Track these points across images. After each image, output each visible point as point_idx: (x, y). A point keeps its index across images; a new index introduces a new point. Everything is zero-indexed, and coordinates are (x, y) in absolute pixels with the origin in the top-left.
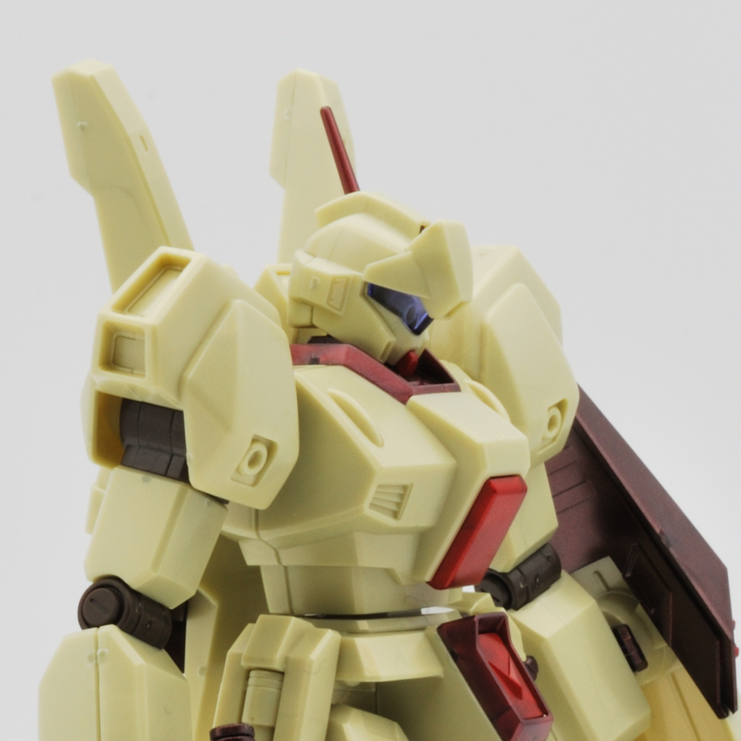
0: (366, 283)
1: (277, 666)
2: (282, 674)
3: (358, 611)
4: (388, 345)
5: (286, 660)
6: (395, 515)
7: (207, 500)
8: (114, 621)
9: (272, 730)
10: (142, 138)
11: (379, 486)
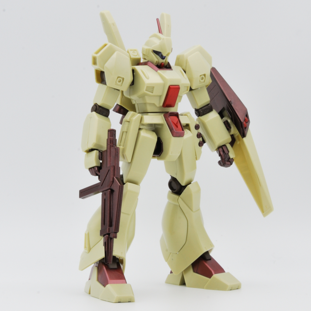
0: (152, 50)
1: (128, 120)
2: (129, 122)
3: (148, 111)
4: (157, 61)
5: (130, 119)
6: (152, 92)
7: (113, 89)
8: (95, 111)
9: (127, 132)
10: (113, 24)
11: (147, 87)
